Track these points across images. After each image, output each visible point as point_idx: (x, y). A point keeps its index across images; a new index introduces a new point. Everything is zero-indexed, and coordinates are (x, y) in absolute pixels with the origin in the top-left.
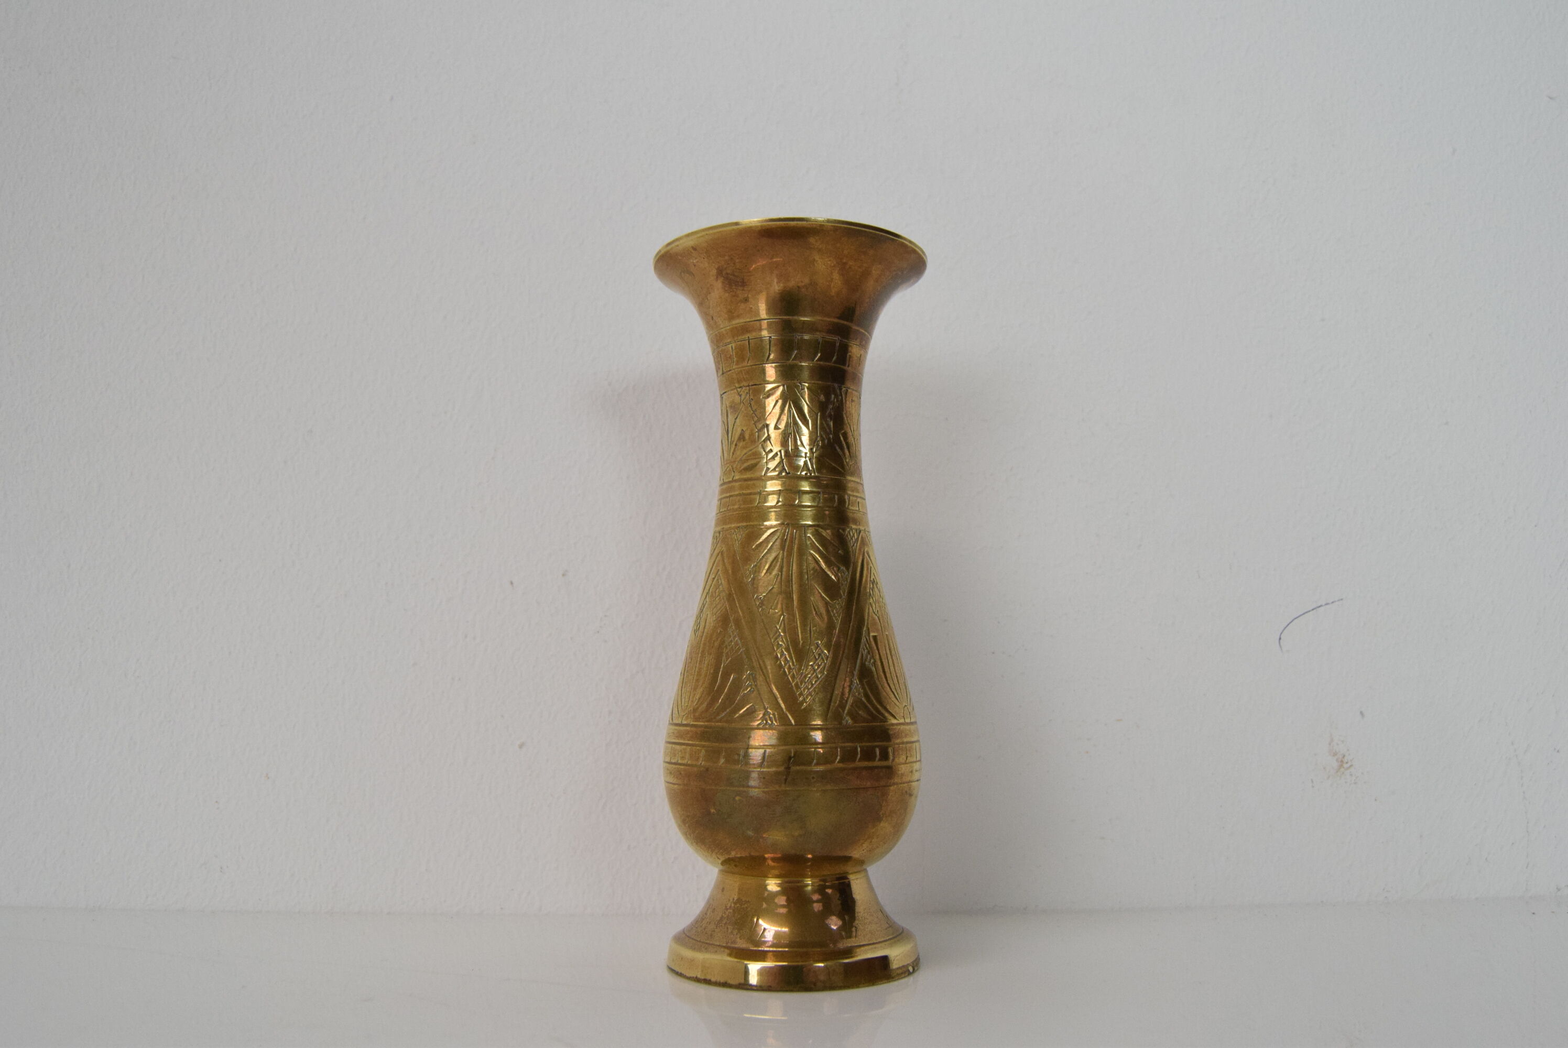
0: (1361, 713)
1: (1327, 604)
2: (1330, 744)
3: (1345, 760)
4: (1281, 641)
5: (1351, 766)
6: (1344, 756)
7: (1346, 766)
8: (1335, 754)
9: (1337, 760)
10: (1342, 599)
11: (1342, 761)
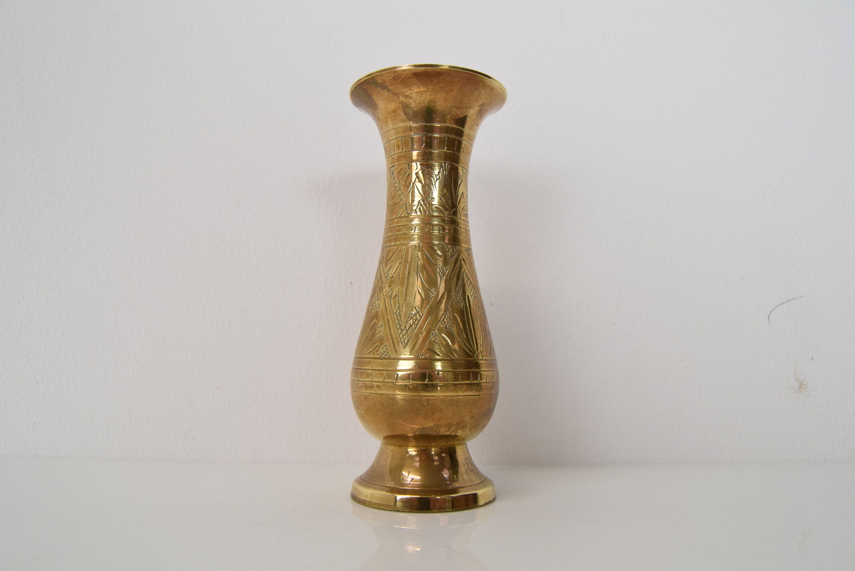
0: (812, 358)
1: (794, 299)
2: (795, 375)
3: (803, 383)
4: (769, 319)
5: (806, 387)
6: (802, 382)
7: (804, 387)
8: (798, 380)
9: (799, 384)
10: (802, 296)
11: (801, 384)
